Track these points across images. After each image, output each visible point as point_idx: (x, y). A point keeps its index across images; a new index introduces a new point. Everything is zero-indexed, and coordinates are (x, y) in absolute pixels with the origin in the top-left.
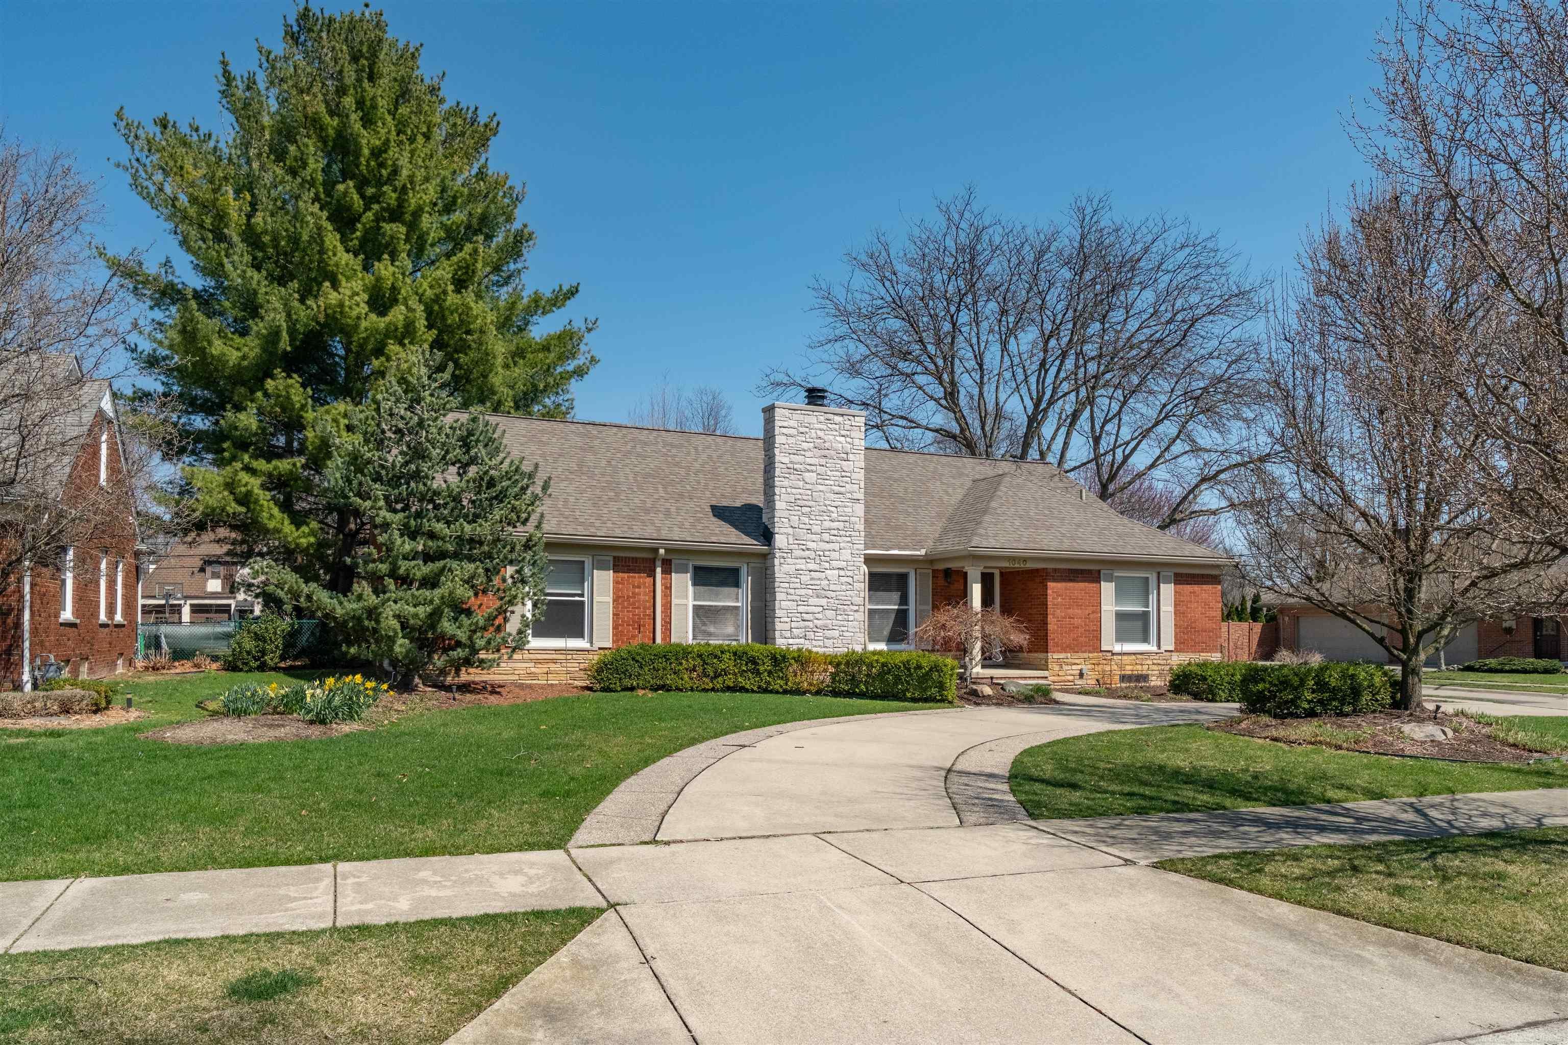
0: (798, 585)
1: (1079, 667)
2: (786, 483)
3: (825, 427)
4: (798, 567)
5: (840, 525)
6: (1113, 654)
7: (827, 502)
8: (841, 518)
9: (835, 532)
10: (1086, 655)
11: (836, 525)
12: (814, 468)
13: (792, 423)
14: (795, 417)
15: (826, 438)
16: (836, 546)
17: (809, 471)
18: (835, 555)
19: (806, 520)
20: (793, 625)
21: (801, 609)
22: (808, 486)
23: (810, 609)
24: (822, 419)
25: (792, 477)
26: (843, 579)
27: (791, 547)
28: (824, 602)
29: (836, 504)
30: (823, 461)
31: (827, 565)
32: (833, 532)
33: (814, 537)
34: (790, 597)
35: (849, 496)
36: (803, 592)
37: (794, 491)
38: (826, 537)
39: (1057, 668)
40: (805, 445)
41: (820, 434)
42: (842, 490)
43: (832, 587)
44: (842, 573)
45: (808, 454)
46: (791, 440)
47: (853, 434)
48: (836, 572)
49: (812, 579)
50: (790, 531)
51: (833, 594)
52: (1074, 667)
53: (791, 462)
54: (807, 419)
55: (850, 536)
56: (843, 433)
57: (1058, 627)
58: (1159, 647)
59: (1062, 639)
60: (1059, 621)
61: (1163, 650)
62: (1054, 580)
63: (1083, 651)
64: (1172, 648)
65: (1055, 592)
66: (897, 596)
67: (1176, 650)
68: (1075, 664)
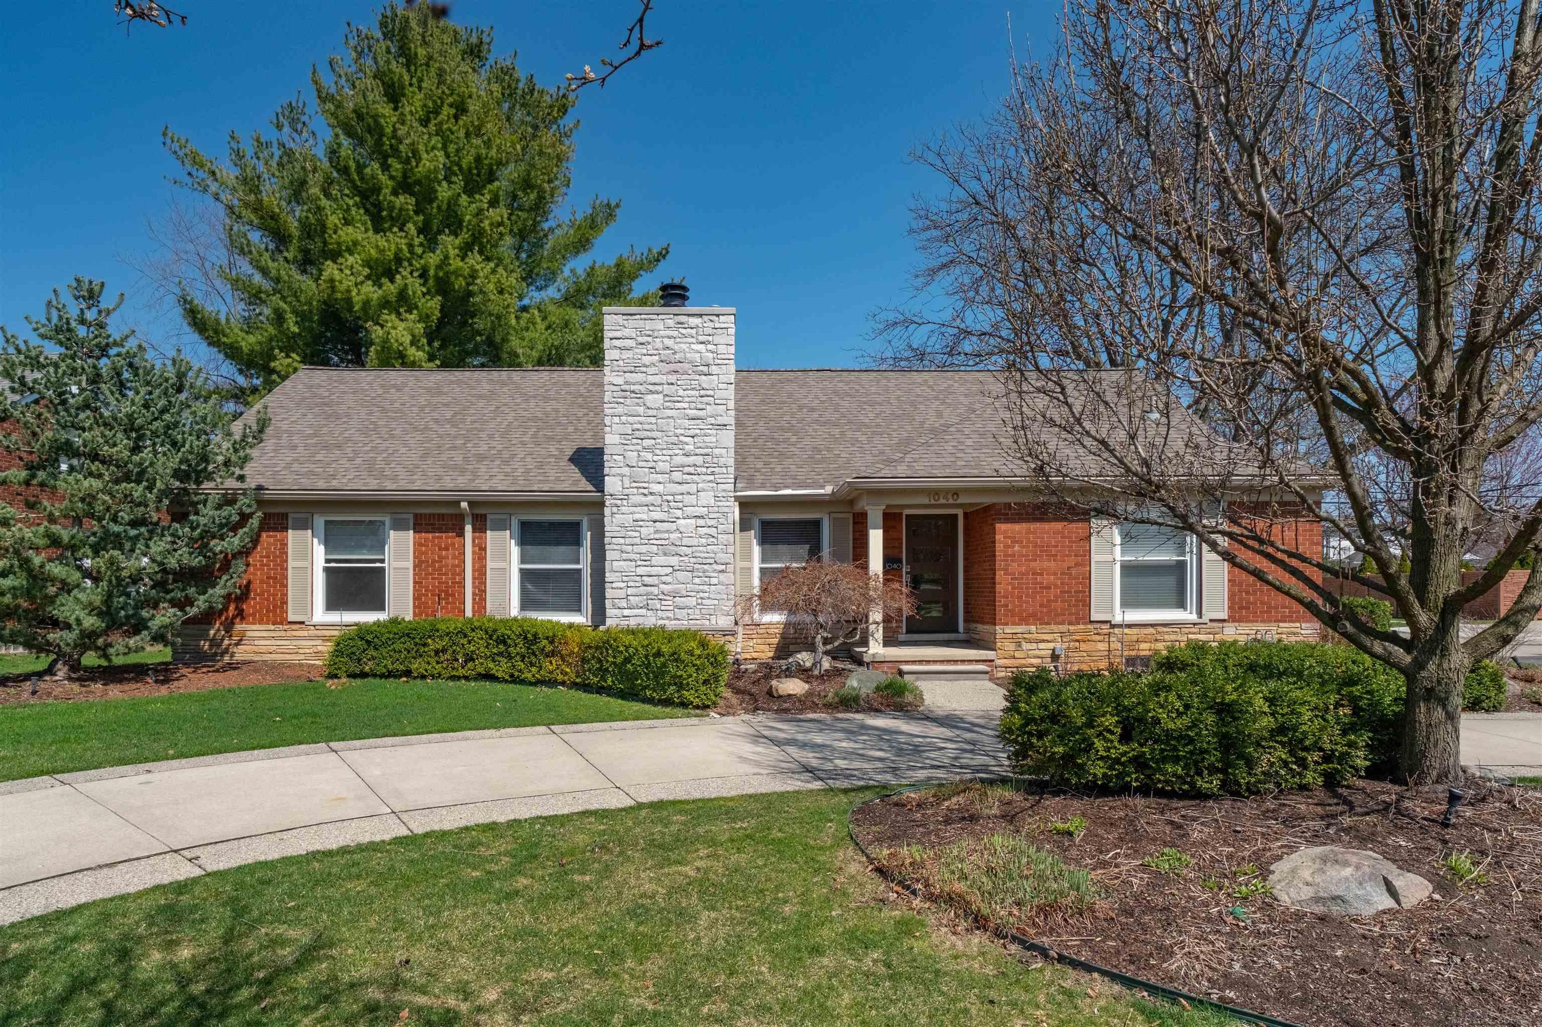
0: (638, 541)
1: (1051, 645)
2: (620, 410)
3: (675, 334)
4: (637, 516)
5: (699, 460)
6: (1113, 626)
7: (679, 431)
8: (698, 451)
9: (691, 470)
10: (1064, 628)
11: (691, 460)
12: (659, 388)
13: (627, 332)
14: (632, 323)
15: (676, 347)
16: (693, 488)
17: (652, 392)
18: (688, 499)
19: (649, 456)
20: (630, 591)
21: (640, 570)
22: (650, 412)
23: (654, 571)
24: (671, 323)
25: (628, 401)
26: (702, 531)
27: (626, 491)
28: (674, 561)
29: (691, 432)
30: (672, 378)
31: (679, 513)
32: (687, 470)
33: (660, 477)
34: (625, 556)
35: (712, 421)
36: (644, 549)
37: (630, 419)
38: (677, 476)
39: (1012, 647)
40: (647, 360)
41: (669, 342)
42: (701, 413)
43: (686, 541)
44: (701, 522)
45: (651, 370)
46: (627, 355)
47: (717, 339)
48: (693, 521)
49: (656, 532)
50: (626, 471)
51: (688, 551)
52: (1042, 646)
53: (626, 383)
54: (648, 325)
55: (713, 473)
56: (701, 338)
57: (1013, 588)
58: (1200, 614)
59: (1021, 606)
60: (1016, 579)
61: (1205, 619)
62: (1008, 520)
63: (1056, 623)
64: (1224, 615)
65: (1009, 537)
66: (804, 549)
67: (1232, 619)
68: (1043, 641)
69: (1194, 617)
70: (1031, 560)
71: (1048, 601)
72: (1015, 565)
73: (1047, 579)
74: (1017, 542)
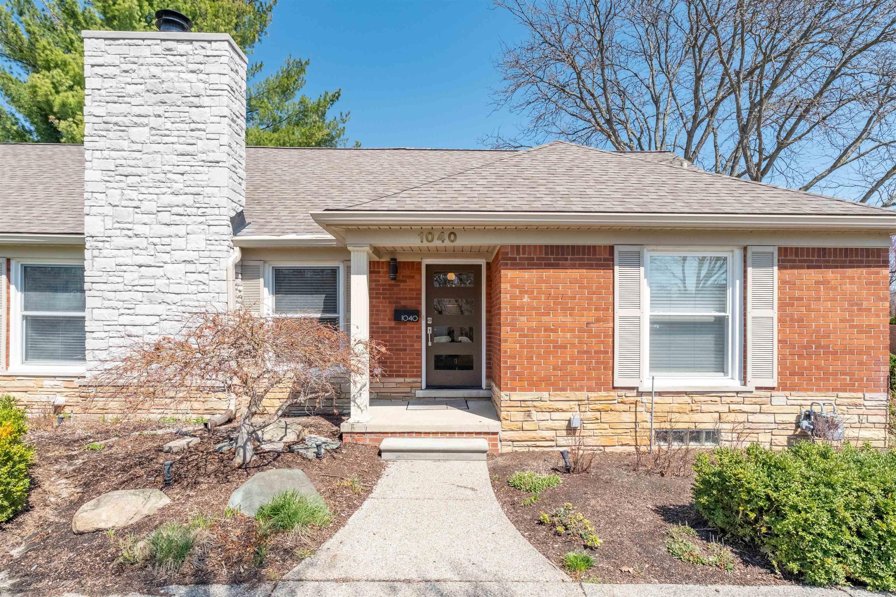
0: (120, 287)
1: (567, 415)
2: (102, 143)
3: (162, 61)
4: (120, 260)
5: (189, 200)
6: (641, 394)
7: (166, 168)
8: (187, 190)
9: (180, 210)
10: (582, 395)
11: (181, 199)
12: (145, 120)
13: (107, 59)
14: (113, 49)
15: (164, 76)
16: (182, 230)
17: (136, 125)
18: (177, 243)
19: (134, 195)
20: (112, 342)
21: (125, 320)
22: (135, 147)
23: (138, 320)
24: (158, 49)
25: (111, 135)
26: (192, 277)
27: (108, 233)
28: (161, 309)
29: (181, 169)
30: (160, 110)
31: (166, 257)
32: (175, 210)
33: (146, 218)
34: (107, 303)
35: (204, 157)
36: (126, 296)
37: (114, 154)
38: (165, 217)
39: (518, 416)
40: (131, 89)
41: (156, 71)
42: (190, 149)
43: (174, 288)
44: (191, 267)
45: (134, 101)
46: (108, 83)
47: (207, 68)
48: (182, 265)
49: (142, 277)
50: (108, 210)
51: (177, 298)
52: (556, 415)
53: (109, 114)
54: (133, 51)
55: (203, 215)
56: (192, 67)
57: (521, 347)
58: (744, 380)
59: (531, 368)
60: (525, 336)
61: (751, 386)
62: (516, 265)
63: (573, 390)
64: (773, 382)
65: (517, 287)
66: (320, 299)
67: (783, 386)
68: (558, 410)
69: (736, 384)
70: (543, 314)
71: (563, 363)
72: (524, 319)
73: (562, 337)
74: (526, 292)
